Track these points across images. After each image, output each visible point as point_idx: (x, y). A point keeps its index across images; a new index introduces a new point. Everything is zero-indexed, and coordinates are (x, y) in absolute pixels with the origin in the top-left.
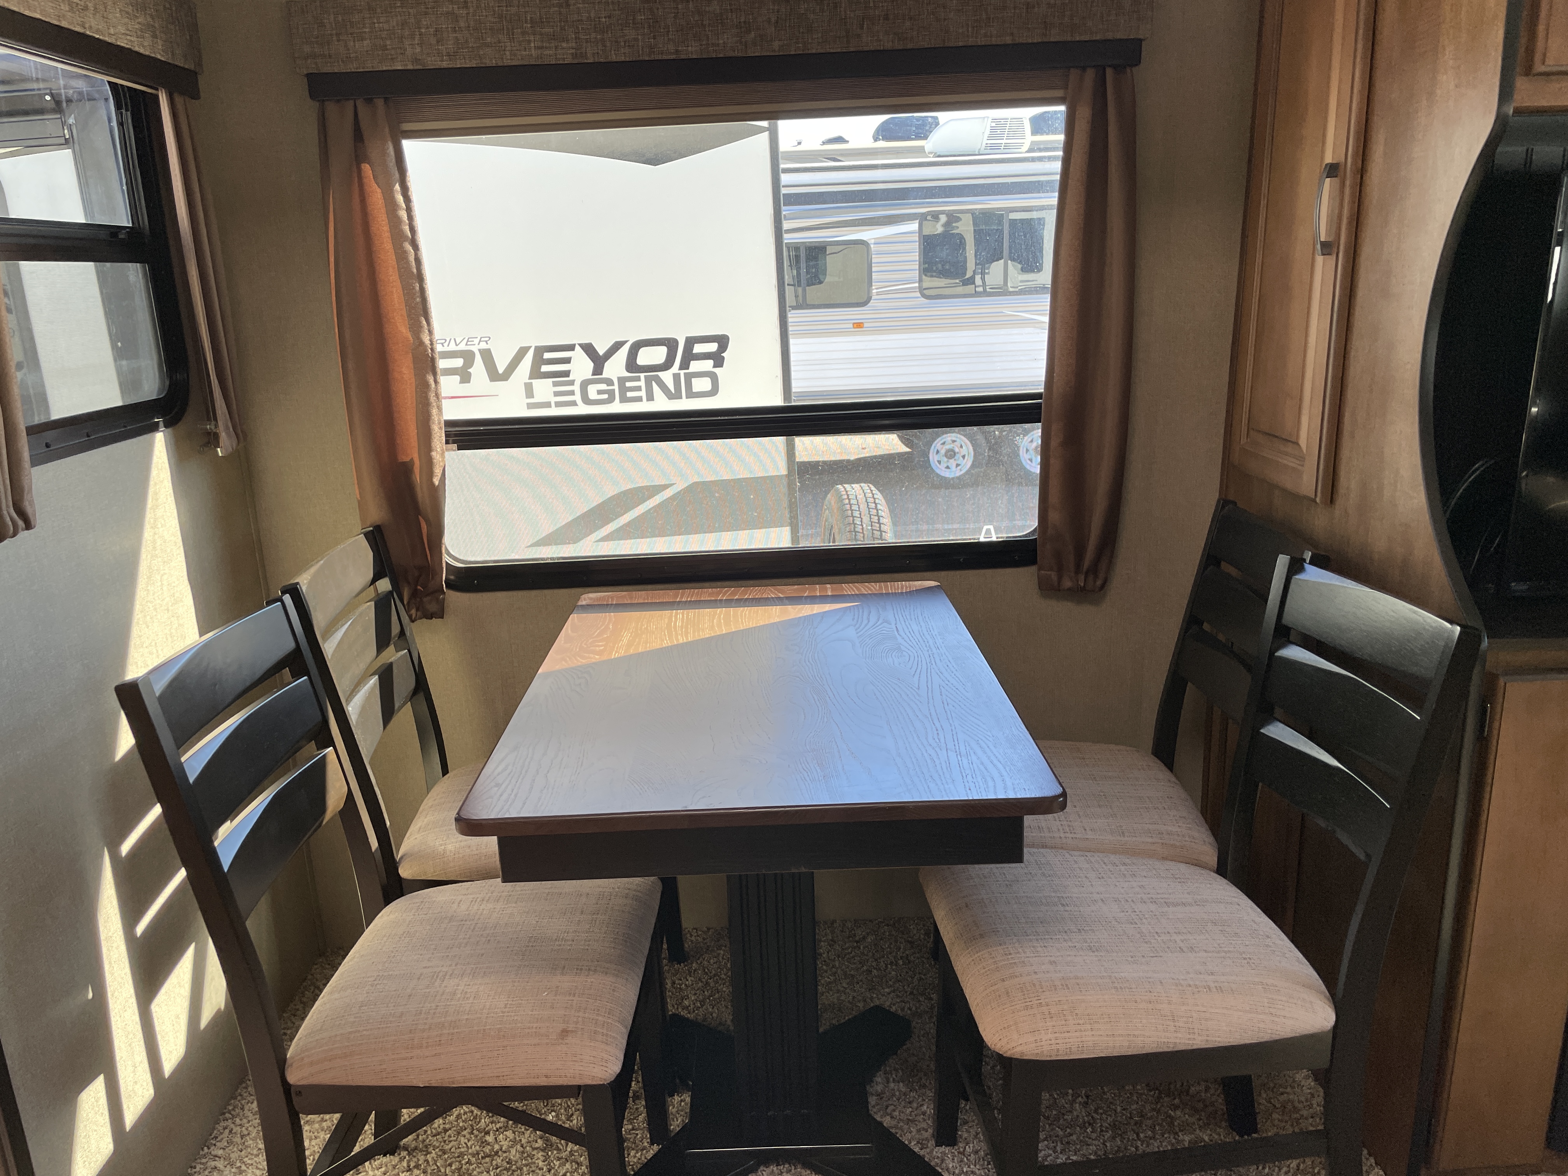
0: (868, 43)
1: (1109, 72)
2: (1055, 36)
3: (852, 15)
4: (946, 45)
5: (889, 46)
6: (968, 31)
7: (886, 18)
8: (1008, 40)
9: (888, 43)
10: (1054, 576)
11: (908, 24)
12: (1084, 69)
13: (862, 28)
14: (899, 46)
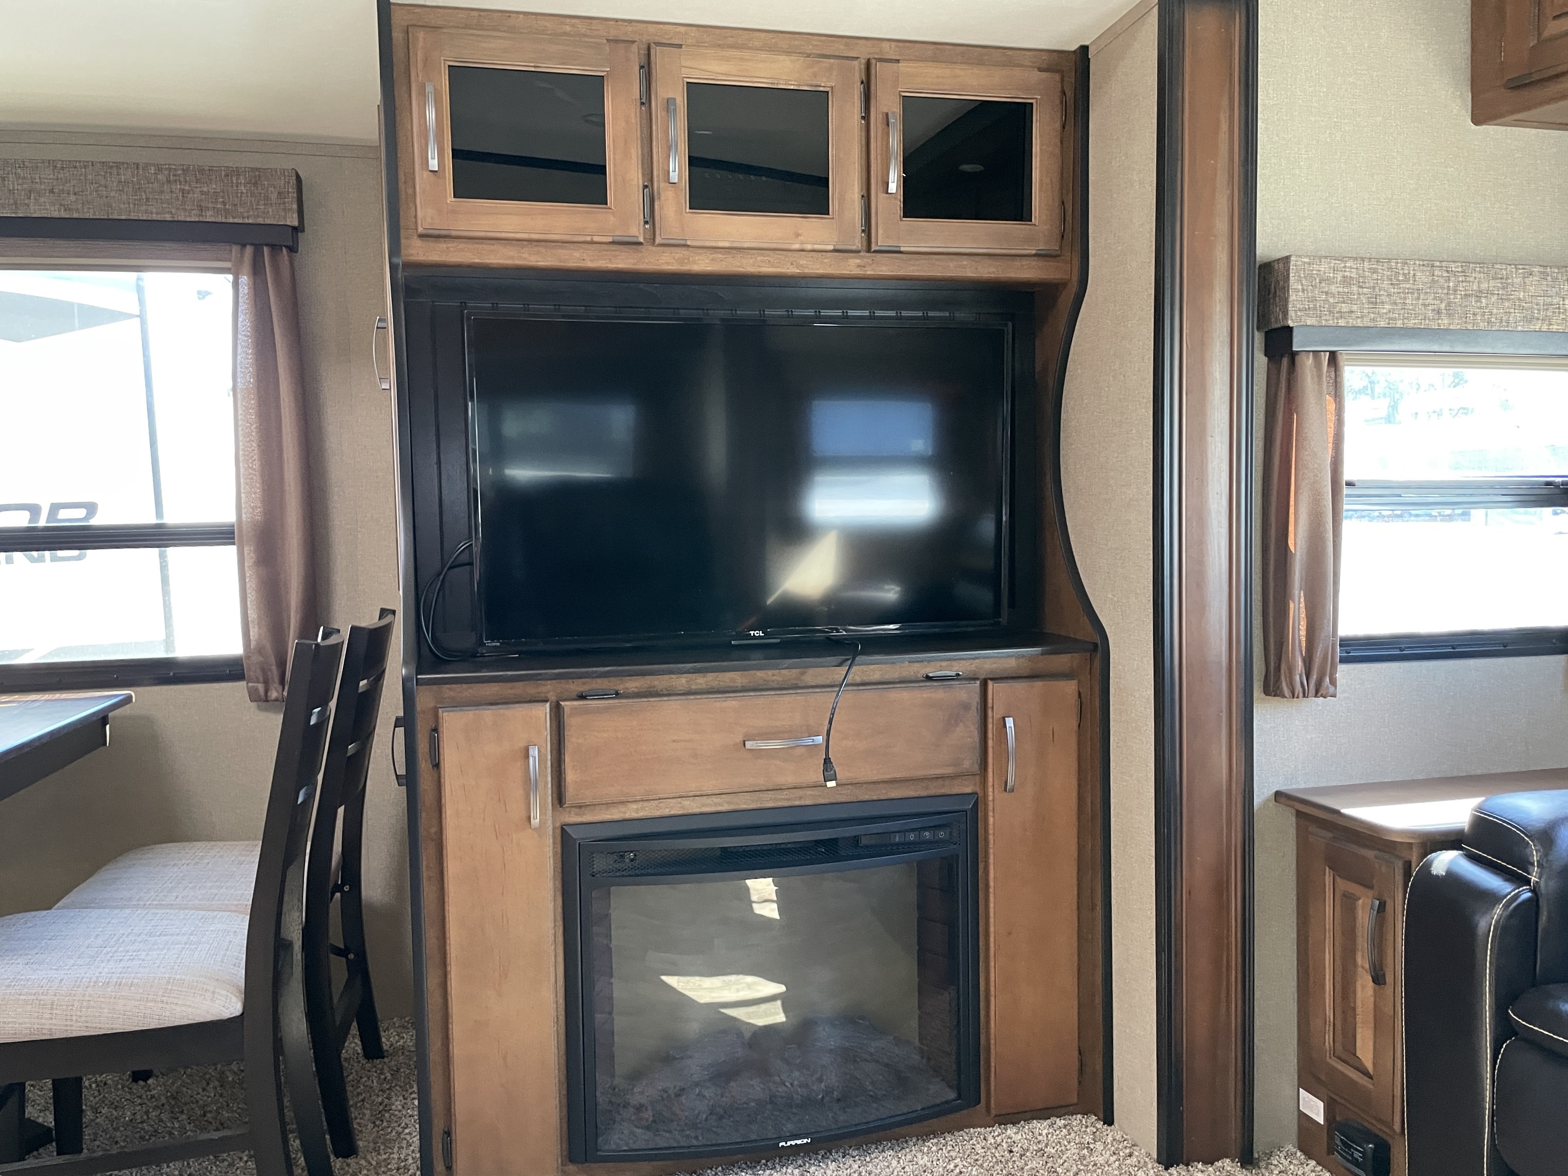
0: (35, 211)
1: (266, 250)
2: (209, 217)
3: (19, 187)
4: (110, 217)
5: (56, 214)
6: (130, 207)
7: (52, 191)
8: (168, 217)
9: (55, 212)
10: (261, 687)
11: (73, 198)
12: (244, 246)
13: (30, 198)
14: (64, 215)
